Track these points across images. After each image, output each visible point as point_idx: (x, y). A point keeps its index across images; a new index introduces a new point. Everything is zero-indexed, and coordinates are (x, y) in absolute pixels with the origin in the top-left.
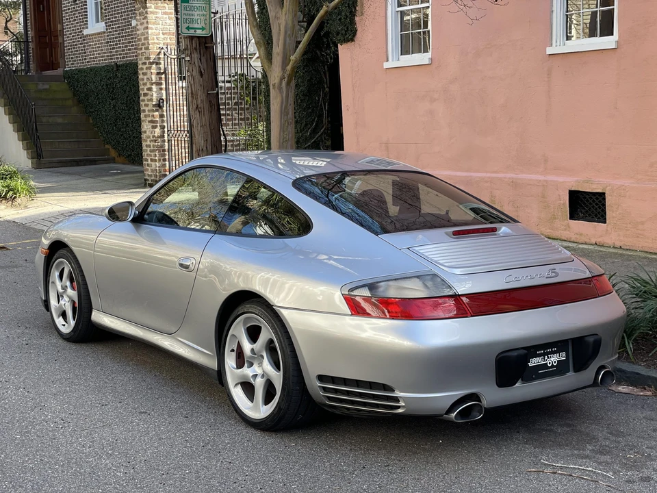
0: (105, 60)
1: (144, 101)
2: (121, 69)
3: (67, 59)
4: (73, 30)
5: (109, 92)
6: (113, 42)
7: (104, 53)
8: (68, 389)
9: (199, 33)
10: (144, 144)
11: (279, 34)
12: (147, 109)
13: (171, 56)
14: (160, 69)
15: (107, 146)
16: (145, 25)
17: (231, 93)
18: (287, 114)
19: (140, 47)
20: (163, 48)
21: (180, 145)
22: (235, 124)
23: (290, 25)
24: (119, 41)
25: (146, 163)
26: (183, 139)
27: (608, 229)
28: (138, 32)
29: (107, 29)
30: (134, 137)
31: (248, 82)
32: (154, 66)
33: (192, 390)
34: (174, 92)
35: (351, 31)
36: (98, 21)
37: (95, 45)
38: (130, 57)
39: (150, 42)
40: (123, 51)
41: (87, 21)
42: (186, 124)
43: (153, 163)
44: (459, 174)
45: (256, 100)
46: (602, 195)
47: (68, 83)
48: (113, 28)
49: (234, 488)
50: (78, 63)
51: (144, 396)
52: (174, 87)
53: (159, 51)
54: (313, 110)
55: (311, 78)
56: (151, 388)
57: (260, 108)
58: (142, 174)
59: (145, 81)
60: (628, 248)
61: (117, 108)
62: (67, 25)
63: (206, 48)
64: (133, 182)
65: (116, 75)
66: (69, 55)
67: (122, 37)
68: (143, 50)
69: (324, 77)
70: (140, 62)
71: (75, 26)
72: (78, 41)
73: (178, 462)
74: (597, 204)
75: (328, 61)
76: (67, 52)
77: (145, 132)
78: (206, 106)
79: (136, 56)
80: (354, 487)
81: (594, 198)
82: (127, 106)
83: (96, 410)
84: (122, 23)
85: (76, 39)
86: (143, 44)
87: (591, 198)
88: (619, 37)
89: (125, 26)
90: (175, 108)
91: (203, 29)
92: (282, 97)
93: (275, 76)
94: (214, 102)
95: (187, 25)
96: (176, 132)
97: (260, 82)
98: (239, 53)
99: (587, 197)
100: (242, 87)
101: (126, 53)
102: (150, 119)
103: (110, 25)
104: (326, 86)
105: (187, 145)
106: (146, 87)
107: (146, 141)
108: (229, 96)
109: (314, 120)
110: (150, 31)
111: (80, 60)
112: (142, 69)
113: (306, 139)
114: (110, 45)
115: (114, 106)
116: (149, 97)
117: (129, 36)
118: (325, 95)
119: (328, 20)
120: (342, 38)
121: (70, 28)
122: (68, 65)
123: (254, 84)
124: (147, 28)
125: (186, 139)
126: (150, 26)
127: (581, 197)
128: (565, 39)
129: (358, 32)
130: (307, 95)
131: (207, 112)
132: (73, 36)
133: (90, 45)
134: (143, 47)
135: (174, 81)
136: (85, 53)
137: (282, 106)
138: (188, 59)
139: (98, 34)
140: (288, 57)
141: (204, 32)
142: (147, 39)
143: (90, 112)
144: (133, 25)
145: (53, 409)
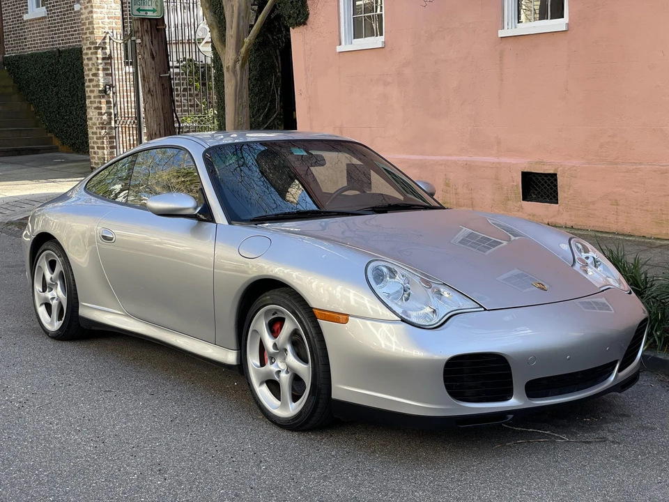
0: (47, 46)
1: (89, 87)
2: (63, 55)
3: (6, 45)
4: (12, 15)
5: (51, 78)
6: (54, 27)
7: (46, 39)
8: (30, 371)
9: (150, 15)
10: (90, 131)
11: (232, 16)
12: (92, 95)
13: (117, 41)
14: (106, 53)
15: (49, 135)
16: (90, 9)
17: (179, 79)
18: (242, 98)
19: (85, 31)
20: (108, 33)
21: (127, 132)
22: (185, 111)
23: (243, 7)
24: (61, 26)
25: (93, 150)
26: (131, 126)
27: (561, 209)
28: (82, 17)
29: (48, 14)
30: (78, 125)
31: (197, 67)
32: (100, 51)
33: (155, 370)
34: (121, 77)
35: (303, 14)
36: (38, 6)
37: (36, 30)
38: (73, 42)
39: (95, 26)
40: (65, 36)
41: (27, 6)
42: (133, 110)
43: (100, 151)
44: (413, 157)
45: (206, 86)
46: (553, 176)
47: (9, 70)
48: (54, 13)
49: (205, 458)
50: (18, 50)
51: (108, 376)
52: (120, 72)
53: (104, 35)
54: (265, 95)
55: (263, 63)
56: (114, 369)
57: (210, 94)
58: (89, 163)
59: (90, 66)
60: (579, 227)
61: (59, 95)
62: (6, 10)
63: (158, 30)
64: (79, 171)
65: (59, 61)
66: (9, 41)
67: (64, 22)
68: (88, 35)
69: (275, 61)
70: (85, 47)
71: (15, 11)
72: (18, 27)
73: (147, 436)
74: (549, 185)
75: (279, 45)
76: (6, 38)
77: (91, 119)
78: (159, 89)
79: (79, 41)
80: (323, 453)
81: (546, 179)
82: (70, 93)
83: (60, 390)
84: (64, 8)
85: (15, 24)
86: (88, 29)
87: (543, 179)
88: (570, 19)
89: (67, 10)
90: (122, 94)
91: (154, 11)
92: (236, 79)
93: (229, 58)
94: (166, 85)
95: (138, 7)
96: (123, 118)
97: (209, 68)
98: (187, 38)
99: (539, 178)
100: (191, 72)
101: (69, 39)
102: (96, 105)
103: (52, 10)
104: (278, 71)
105: (135, 132)
106: (91, 73)
107: (92, 128)
108: (177, 81)
109: (266, 105)
110: (95, 16)
111: (20, 46)
112: (87, 54)
113: (259, 124)
114: (52, 31)
115: (57, 94)
116: (94, 83)
117: (71, 20)
118: (278, 81)
119: (279, 4)
120: (294, 22)
121: (9, 13)
122: (7, 51)
123: (203, 70)
124: (91, 12)
125: (134, 126)
126: (94, 10)
127: (534, 178)
128: (517, 21)
129: (310, 15)
130: (258, 80)
131: (159, 96)
132: (12, 22)
133: (31, 31)
134: (88, 31)
135: (120, 67)
136: (25, 39)
137: (236, 90)
138: (139, 41)
139: (39, 19)
140: (241, 40)
141: (155, 14)
142: (91, 23)
143: (32, 99)
144: (75, 10)
145: (16, 390)
